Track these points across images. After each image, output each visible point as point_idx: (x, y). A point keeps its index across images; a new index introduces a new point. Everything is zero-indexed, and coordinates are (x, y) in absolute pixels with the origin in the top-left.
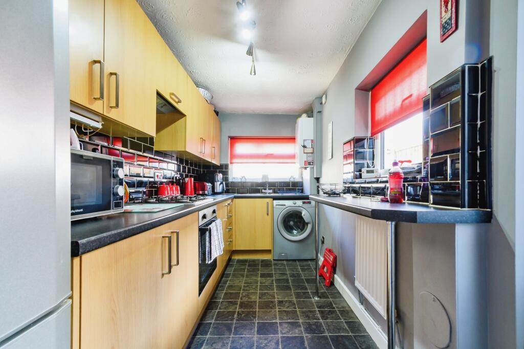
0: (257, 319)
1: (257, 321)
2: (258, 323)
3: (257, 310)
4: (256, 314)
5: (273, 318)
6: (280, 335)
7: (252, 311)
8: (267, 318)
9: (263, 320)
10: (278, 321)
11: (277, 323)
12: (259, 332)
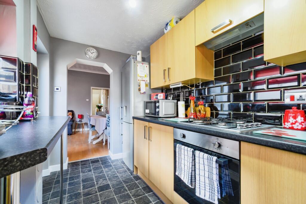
0: (113, 191)
1: (112, 189)
2: (111, 189)
3: (115, 196)
4: (114, 193)
5: (102, 194)
6: (96, 187)
7: (118, 194)
8: (106, 193)
9: (109, 191)
10: (98, 193)
11: (99, 192)
12: (108, 185)
